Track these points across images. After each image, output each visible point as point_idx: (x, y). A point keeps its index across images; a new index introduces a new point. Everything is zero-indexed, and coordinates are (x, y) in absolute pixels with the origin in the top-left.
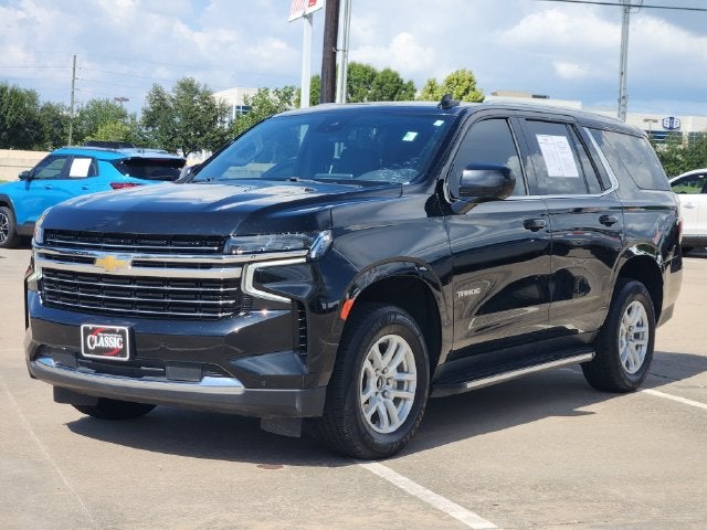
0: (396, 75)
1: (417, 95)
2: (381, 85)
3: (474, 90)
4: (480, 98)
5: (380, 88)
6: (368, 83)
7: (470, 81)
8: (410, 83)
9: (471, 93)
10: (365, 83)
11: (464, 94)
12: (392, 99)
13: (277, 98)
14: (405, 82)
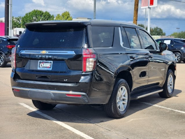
0: (48, 13)
1: (55, 19)
2: (45, 16)
3: (70, 17)
4: (71, 19)
5: (44, 17)
6: (41, 16)
7: (68, 14)
8: (53, 15)
9: (69, 18)
10: (40, 15)
11: (67, 18)
12: (48, 20)
13: (16, 20)
14: (51, 15)
